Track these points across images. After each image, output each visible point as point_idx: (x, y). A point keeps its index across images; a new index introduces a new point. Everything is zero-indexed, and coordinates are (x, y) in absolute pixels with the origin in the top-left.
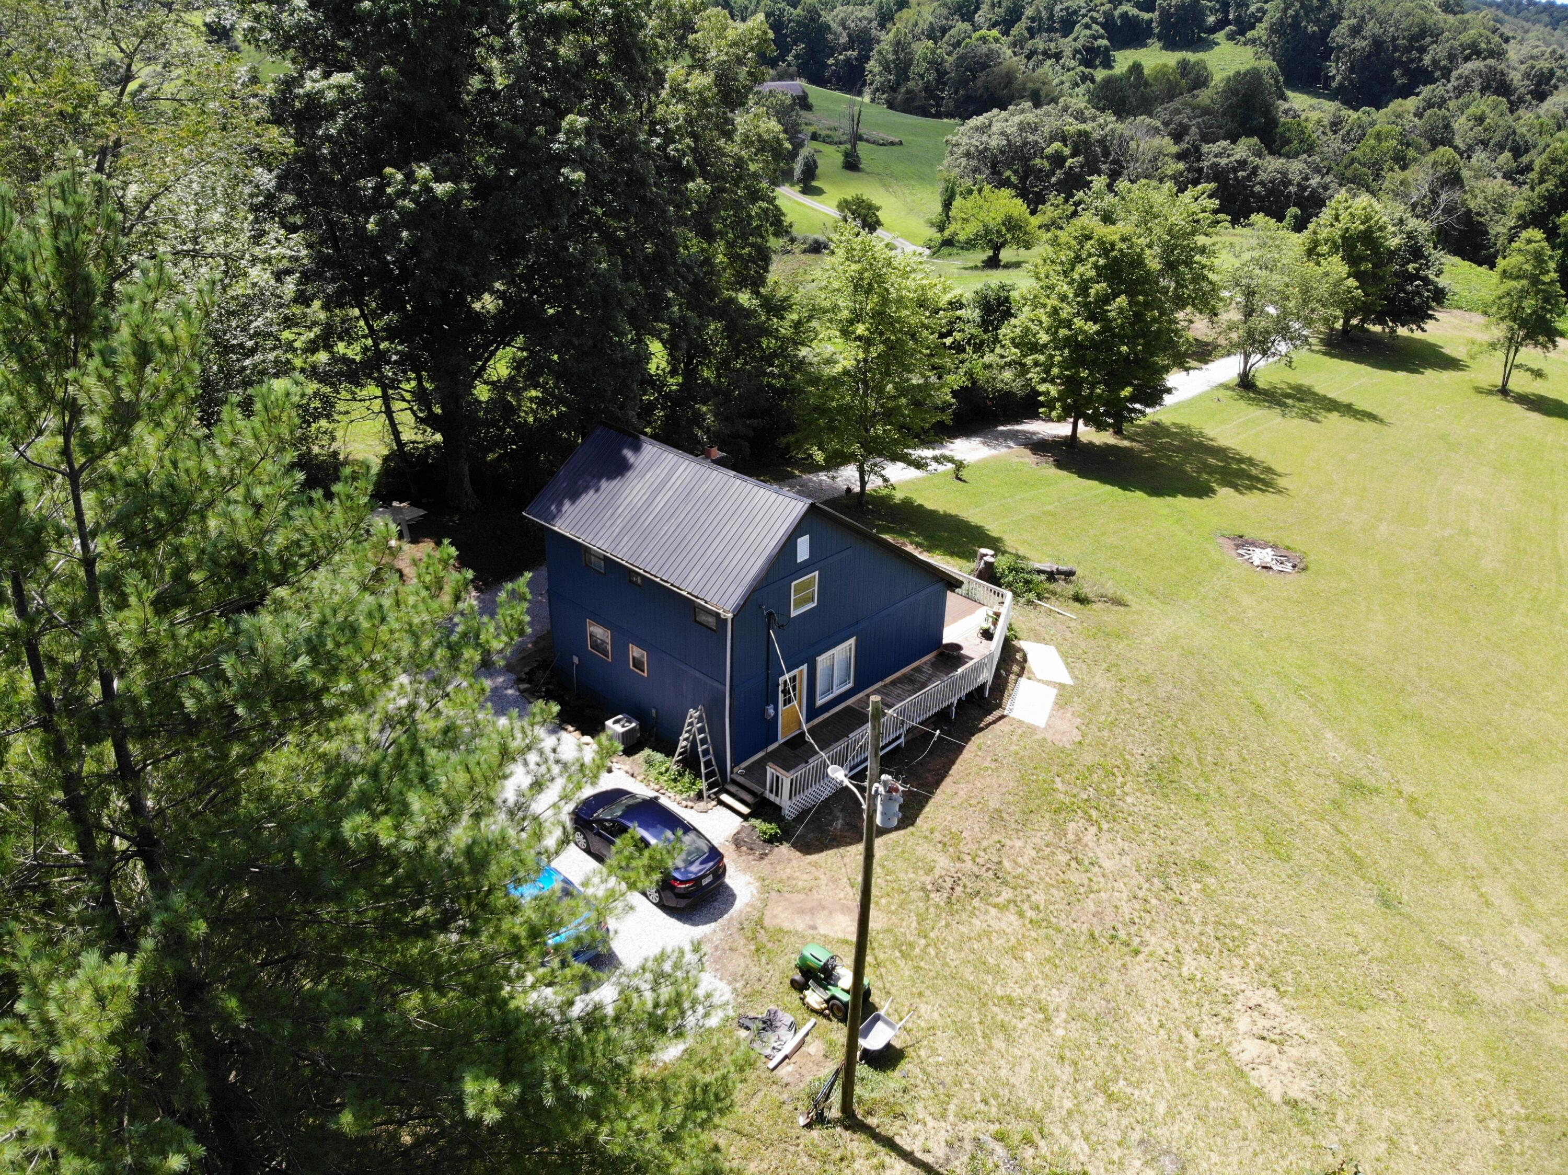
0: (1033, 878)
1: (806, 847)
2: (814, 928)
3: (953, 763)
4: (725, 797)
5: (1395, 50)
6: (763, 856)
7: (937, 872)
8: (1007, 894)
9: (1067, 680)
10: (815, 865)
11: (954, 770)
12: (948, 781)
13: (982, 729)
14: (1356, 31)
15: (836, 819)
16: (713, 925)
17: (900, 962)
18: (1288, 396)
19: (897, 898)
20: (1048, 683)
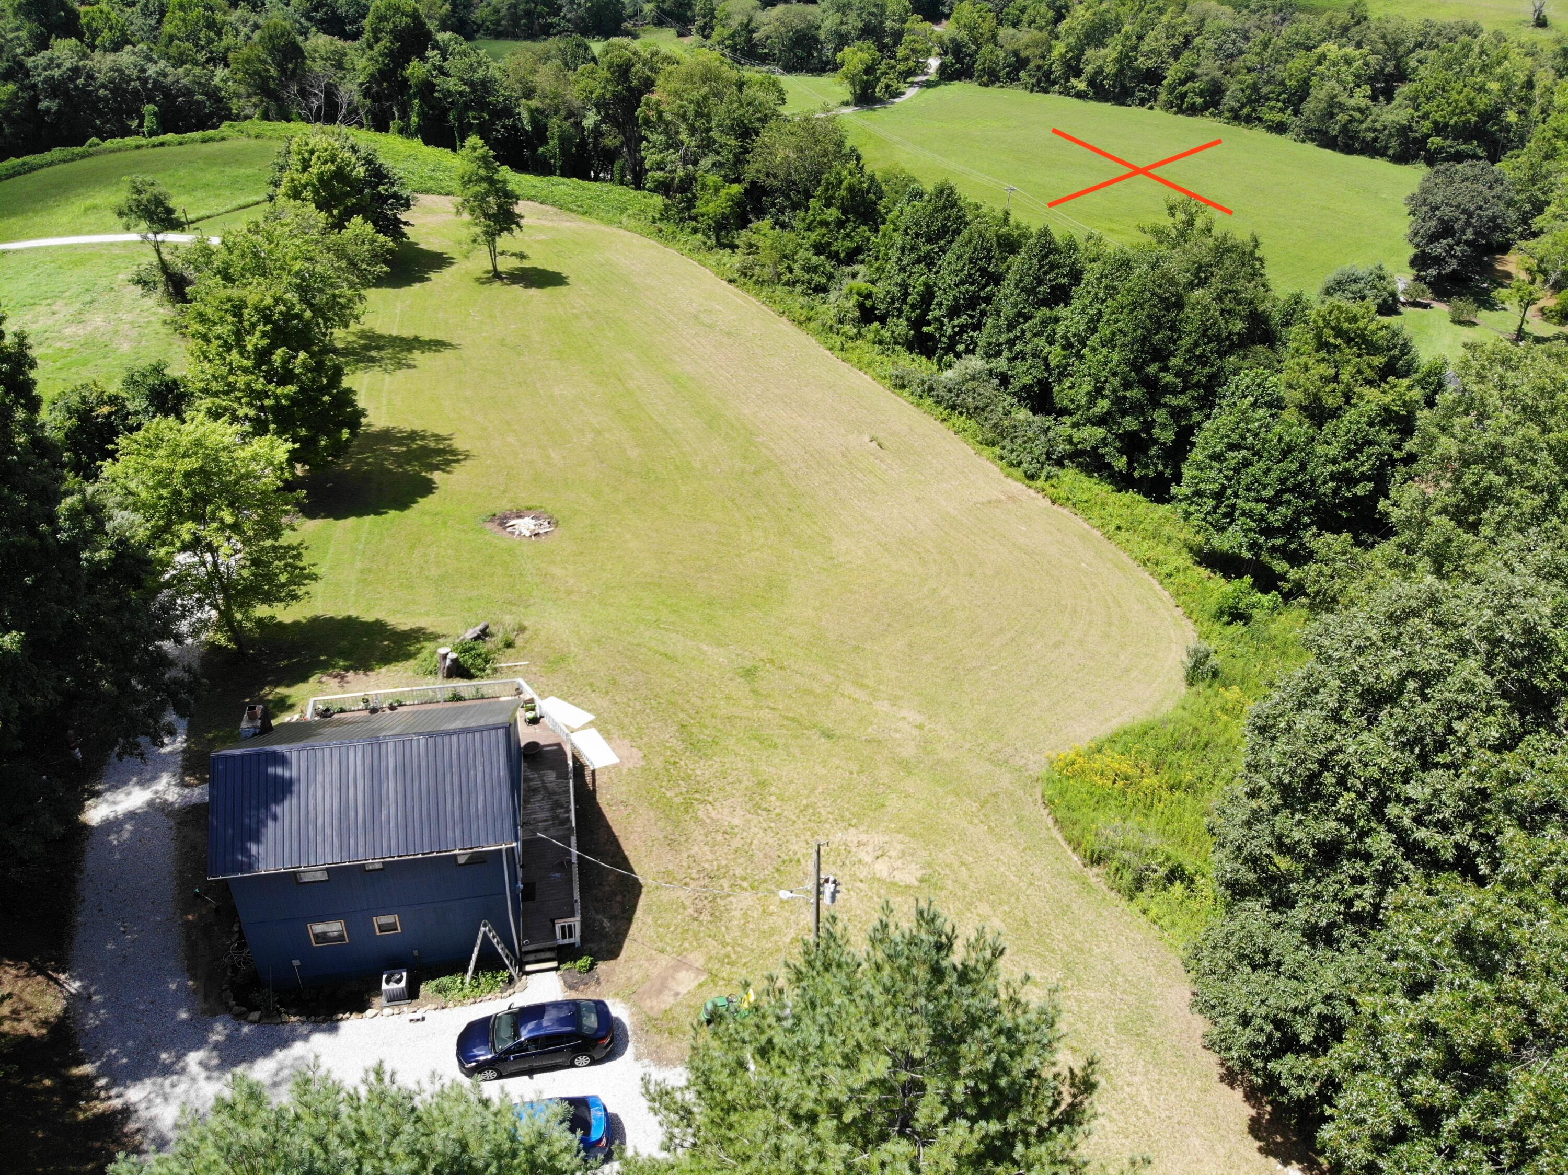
0: (724, 863)
1: (613, 953)
2: (677, 994)
3: (609, 827)
4: (529, 968)
6: (598, 982)
7: (688, 903)
8: (725, 883)
9: (591, 717)
10: (629, 959)
11: (616, 830)
12: (621, 840)
13: (594, 790)
15: (601, 923)
16: (630, 1045)
17: (734, 969)
18: (367, 348)
19: (689, 935)
20: (583, 727)
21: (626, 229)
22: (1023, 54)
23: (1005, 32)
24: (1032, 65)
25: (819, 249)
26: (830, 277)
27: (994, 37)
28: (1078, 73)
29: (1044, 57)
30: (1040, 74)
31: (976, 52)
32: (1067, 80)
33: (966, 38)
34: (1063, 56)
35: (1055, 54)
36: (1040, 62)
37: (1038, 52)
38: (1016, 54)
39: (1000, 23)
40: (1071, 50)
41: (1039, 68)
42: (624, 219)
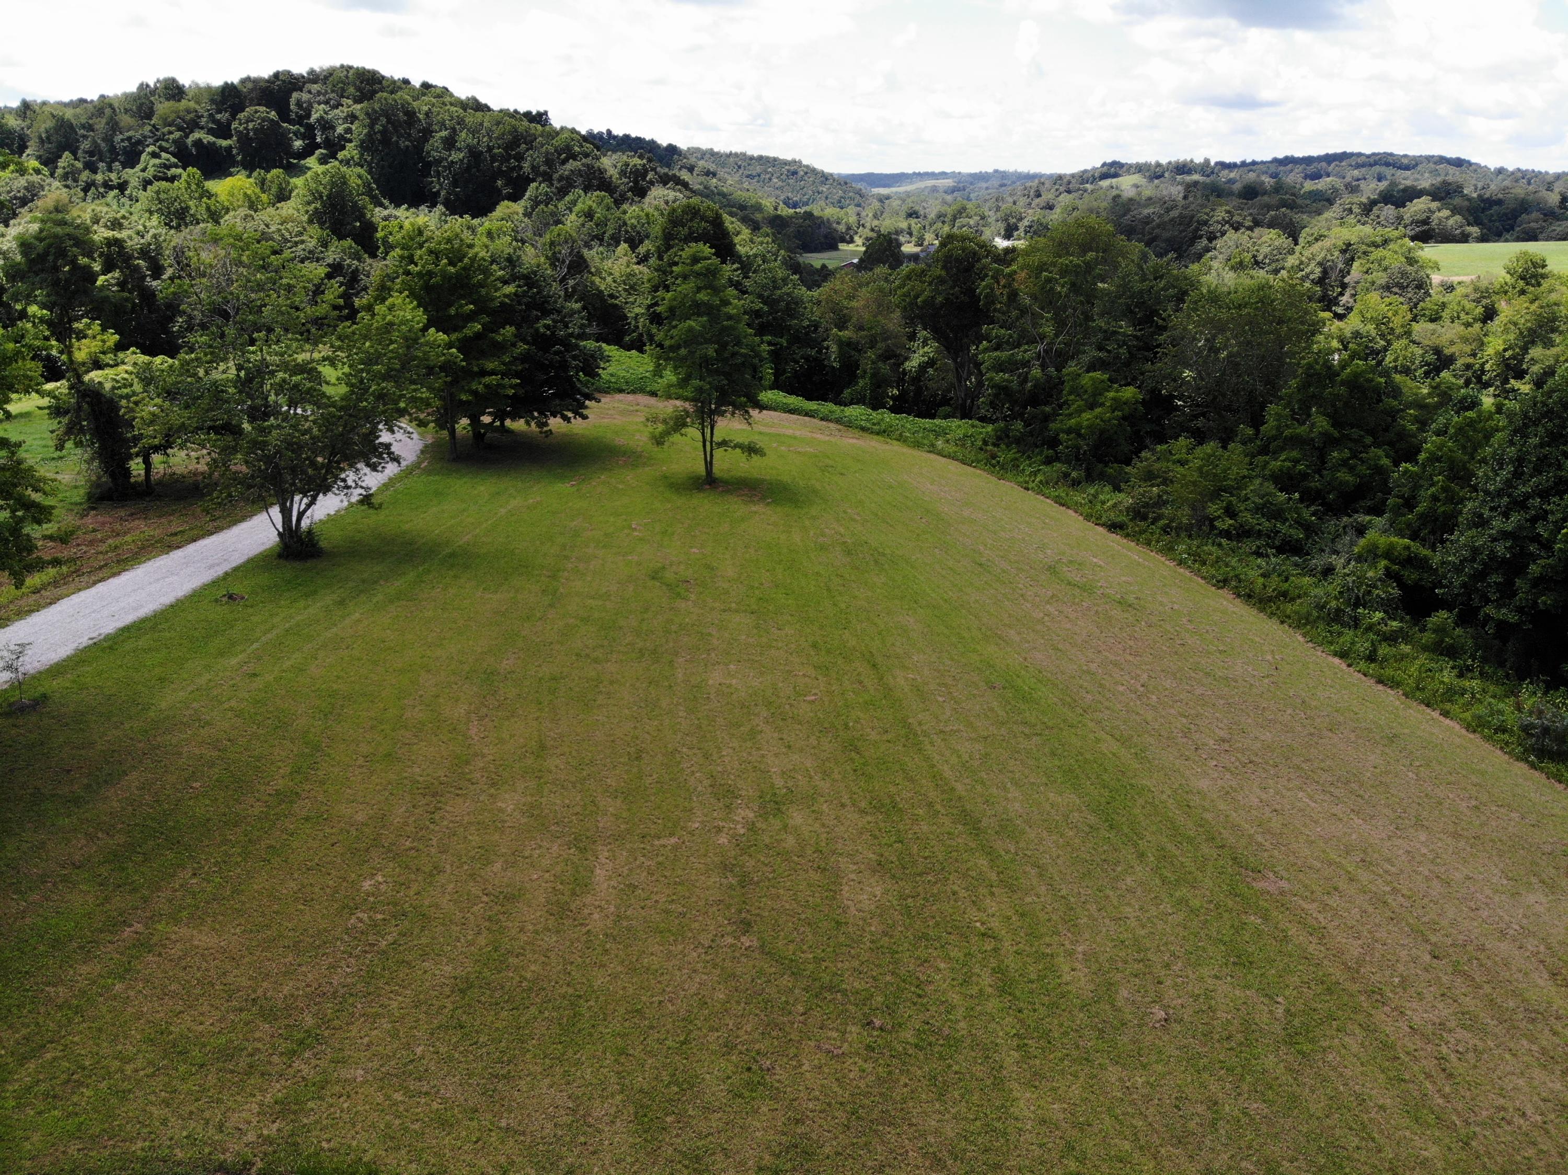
5: (493, 161)
14: (450, 143)
21: (940, 454)
22: (1447, 352)
23: (1421, 328)
24: (1459, 363)
25: (1285, 481)
26: (1309, 529)
27: (1408, 333)
28: (1520, 375)
29: (1474, 355)
30: (1470, 373)
31: (1385, 349)
32: (1506, 381)
33: (1373, 333)
34: (1497, 353)
35: (1490, 351)
36: (1470, 360)
37: (1468, 349)
38: (1437, 351)
39: (1414, 319)
40: (1510, 348)
41: (1468, 367)
42: (940, 443)
